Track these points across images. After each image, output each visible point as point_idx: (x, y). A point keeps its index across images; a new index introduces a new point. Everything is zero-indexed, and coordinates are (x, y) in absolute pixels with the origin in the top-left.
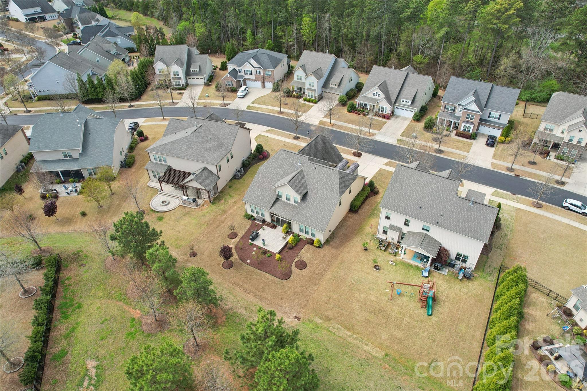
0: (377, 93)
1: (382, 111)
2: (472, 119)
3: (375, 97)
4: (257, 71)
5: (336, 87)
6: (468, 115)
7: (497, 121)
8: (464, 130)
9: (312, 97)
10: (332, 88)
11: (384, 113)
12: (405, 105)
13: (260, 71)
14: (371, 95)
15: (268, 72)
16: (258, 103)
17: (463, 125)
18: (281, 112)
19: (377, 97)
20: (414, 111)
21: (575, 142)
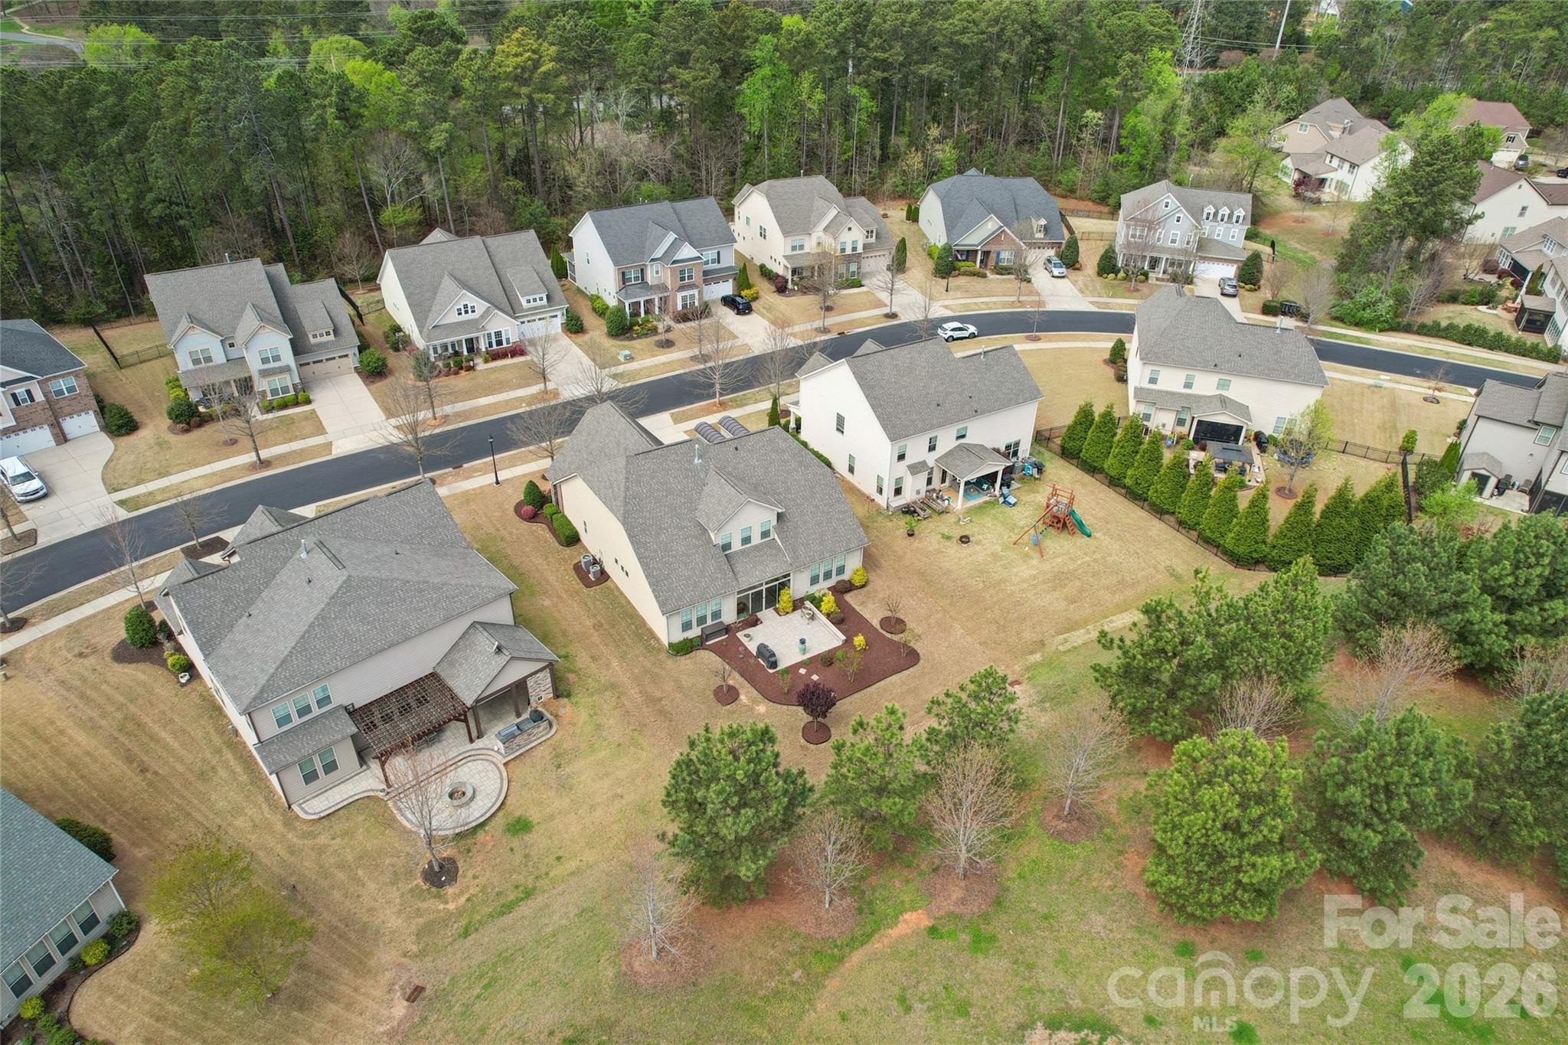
0: (466, 306)
1: (499, 343)
2: (690, 277)
3: (464, 317)
4: (14, 396)
5: (332, 337)
6: (682, 272)
7: (716, 266)
8: (684, 306)
9: (285, 390)
10: (320, 346)
11: (505, 345)
12: (535, 308)
13: (28, 392)
14: (453, 318)
15: (63, 384)
16: (133, 482)
17: (680, 295)
18: (264, 464)
19: (471, 316)
20: (559, 313)
21: (849, 251)
